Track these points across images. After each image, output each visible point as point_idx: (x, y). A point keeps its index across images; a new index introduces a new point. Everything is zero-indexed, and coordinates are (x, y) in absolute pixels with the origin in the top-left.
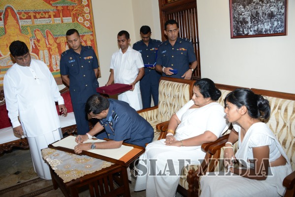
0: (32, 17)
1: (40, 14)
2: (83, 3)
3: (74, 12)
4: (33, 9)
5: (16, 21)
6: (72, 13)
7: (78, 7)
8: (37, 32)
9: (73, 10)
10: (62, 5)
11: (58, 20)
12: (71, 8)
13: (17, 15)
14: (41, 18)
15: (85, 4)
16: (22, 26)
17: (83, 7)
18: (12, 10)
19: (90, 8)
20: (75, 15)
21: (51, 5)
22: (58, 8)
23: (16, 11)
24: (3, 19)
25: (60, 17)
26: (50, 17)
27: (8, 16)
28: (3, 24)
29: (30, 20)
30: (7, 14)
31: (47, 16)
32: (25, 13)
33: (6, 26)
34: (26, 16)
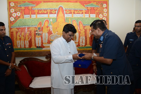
0: (73, 13)
1: (77, 11)
2: (103, 6)
3: (98, 12)
4: (73, 8)
5: (63, 15)
6: (96, 12)
7: (100, 8)
8: (74, 22)
9: (97, 10)
10: (91, 6)
11: (87, 16)
12: (96, 9)
13: (65, 11)
14: (77, 13)
15: (105, 7)
16: (66, 18)
17: (103, 8)
18: (62, 8)
19: (108, 9)
20: (98, 13)
21: (84, 6)
22: (88, 8)
23: (64, 9)
24: (57, 13)
25: (88, 14)
26: (82, 13)
27: (60, 11)
28: (56, 16)
29: (71, 14)
31: (81, 12)
33: (58, 17)
34: (69, 12)
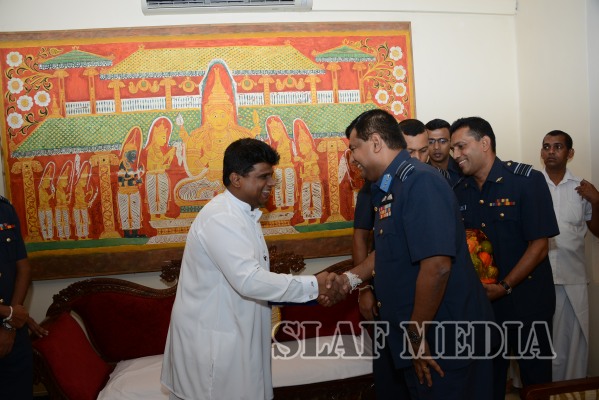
0: (267, 88)
1: (285, 82)
2: (391, 56)
3: (368, 78)
4: (269, 68)
5: (228, 97)
6: (361, 81)
7: (378, 64)
8: (274, 123)
9: (365, 71)
10: (340, 59)
11: (326, 97)
12: (360, 68)
13: (234, 82)
14: (286, 89)
15: (396, 59)
16: (241, 109)
17: (392, 64)
18: (224, 70)
19: (409, 68)
20: (370, 84)
21: (313, 59)
22: (329, 68)
23: (231, 74)
24: (201, 93)
25: (331, 89)
26: (307, 88)
27: (213, 83)
28: (200, 101)
29: (261, 94)
30: (211, 80)
31: (301, 85)
32: (251, 77)
33: (206, 108)
34: (253, 84)
